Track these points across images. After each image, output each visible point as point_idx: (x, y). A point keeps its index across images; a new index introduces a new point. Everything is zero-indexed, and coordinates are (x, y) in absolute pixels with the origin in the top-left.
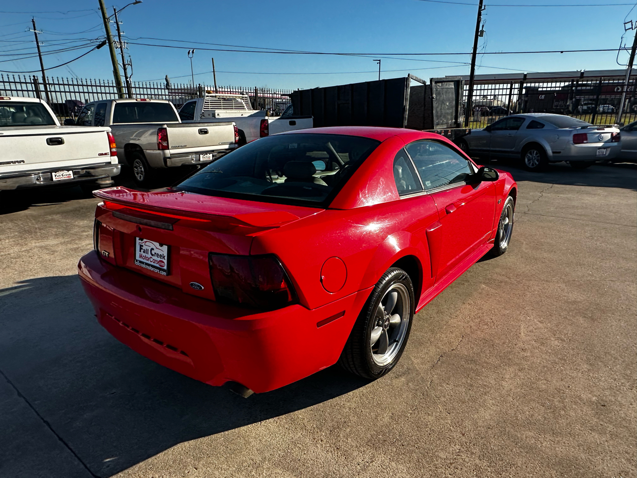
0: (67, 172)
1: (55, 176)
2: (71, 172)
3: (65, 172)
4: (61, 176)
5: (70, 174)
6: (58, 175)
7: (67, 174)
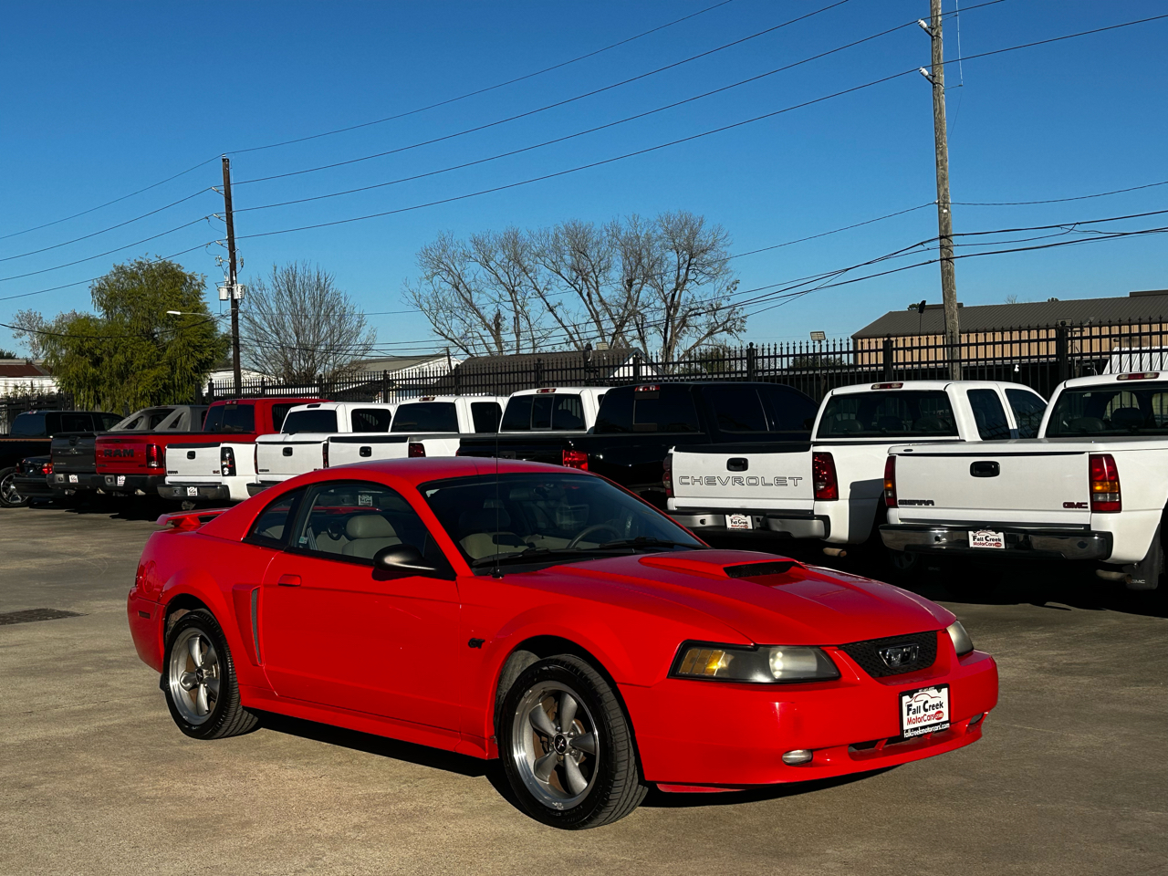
0: (994, 533)
1: (974, 539)
2: (1001, 535)
3: (992, 535)
4: (985, 541)
5: (1000, 540)
6: (978, 537)
7: (995, 538)
